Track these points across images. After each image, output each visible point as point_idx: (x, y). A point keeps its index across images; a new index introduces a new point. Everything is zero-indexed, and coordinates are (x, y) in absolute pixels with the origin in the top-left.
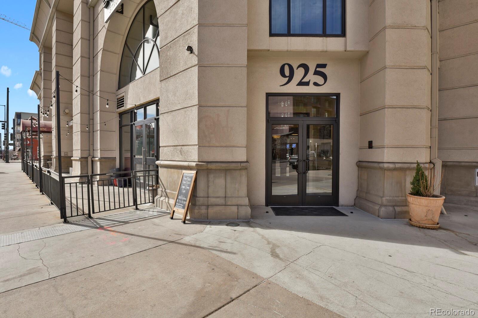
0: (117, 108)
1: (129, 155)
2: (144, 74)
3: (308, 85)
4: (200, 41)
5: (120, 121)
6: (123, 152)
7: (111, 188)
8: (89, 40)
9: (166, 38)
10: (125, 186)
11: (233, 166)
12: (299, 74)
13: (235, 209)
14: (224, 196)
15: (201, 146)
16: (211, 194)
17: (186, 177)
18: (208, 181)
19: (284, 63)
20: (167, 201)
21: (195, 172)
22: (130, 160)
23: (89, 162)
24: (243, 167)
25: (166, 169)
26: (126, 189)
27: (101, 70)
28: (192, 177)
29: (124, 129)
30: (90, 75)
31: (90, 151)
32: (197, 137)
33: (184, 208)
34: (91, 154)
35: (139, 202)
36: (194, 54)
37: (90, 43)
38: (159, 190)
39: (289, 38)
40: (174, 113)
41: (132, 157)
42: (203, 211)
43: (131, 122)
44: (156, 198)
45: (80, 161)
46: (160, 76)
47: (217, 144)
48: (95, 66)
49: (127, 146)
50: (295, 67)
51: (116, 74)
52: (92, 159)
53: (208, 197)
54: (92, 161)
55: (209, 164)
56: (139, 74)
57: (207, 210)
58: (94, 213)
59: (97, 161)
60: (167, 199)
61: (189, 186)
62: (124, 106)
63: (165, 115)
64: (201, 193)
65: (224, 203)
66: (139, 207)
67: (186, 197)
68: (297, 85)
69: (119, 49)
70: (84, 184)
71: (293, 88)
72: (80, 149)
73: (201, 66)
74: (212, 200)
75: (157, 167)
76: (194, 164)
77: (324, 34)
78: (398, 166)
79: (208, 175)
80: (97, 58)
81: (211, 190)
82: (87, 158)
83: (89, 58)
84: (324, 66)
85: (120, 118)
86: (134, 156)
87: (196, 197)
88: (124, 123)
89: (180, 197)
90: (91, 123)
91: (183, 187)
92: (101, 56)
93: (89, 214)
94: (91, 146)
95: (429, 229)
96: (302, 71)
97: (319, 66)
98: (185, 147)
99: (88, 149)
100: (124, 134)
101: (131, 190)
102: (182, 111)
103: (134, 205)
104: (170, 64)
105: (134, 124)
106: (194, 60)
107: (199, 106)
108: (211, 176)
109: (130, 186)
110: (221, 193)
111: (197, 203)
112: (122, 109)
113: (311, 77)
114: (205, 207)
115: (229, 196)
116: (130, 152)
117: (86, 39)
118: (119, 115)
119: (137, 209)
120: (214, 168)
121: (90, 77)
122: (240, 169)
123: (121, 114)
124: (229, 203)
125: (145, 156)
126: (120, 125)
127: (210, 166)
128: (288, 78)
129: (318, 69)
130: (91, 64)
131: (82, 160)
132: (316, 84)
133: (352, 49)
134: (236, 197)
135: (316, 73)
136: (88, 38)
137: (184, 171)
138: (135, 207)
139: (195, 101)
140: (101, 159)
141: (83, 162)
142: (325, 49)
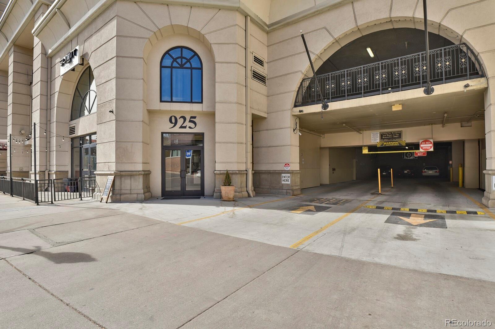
0: (70, 134)
1: (78, 169)
2: (90, 113)
3: (186, 128)
4: (117, 107)
5: (72, 144)
6: (74, 167)
7: (66, 193)
8: (47, 82)
9: (100, 100)
10: (75, 192)
11: (135, 173)
12: (180, 122)
13: (136, 196)
14: (130, 189)
15: (117, 162)
16: (123, 188)
17: (109, 179)
18: (121, 181)
19: (172, 115)
20: (100, 194)
21: (114, 176)
22: (79, 173)
23: (46, 174)
24: (140, 173)
25: (100, 176)
26: (75, 193)
27: (57, 107)
28: (112, 179)
29: (75, 150)
30: (48, 108)
31: (47, 166)
32: (115, 158)
33: (107, 195)
34: (48, 168)
35: (83, 196)
36: (114, 113)
37: (48, 84)
38: (96, 189)
39: (172, 103)
40: (104, 144)
41: (81, 170)
42: (118, 197)
43: (80, 145)
44: (94, 194)
45: (39, 174)
46: (97, 121)
47: (126, 162)
48: (52, 102)
49: (77, 162)
50: (178, 118)
51: (69, 109)
52: (49, 172)
53: (121, 190)
54: (49, 174)
55: (121, 172)
56: (86, 113)
57: (120, 197)
58: (55, 200)
59: (53, 174)
60: (100, 193)
61: (110, 184)
62: (75, 133)
63: (100, 144)
64: (117, 187)
65: (130, 193)
66: (82, 199)
67: (108, 190)
68: (179, 128)
69: (72, 91)
70: (42, 191)
71: (177, 129)
72: (39, 164)
73: (117, 121)
74: (123, 191)
75: (95, 174)
76: (113, 172)
77: (192, 102)
78: (221, 172)
79: (121, 178)
80: (54, 97)
81: (122, 186)
82: (45, 171)
83: (47, 96)
84: (195, 117)
85: (72, 142)
86: (83, 170)
87: (115, 190)
88: (75, 145)
89: (105, 190)
90: (48, 146)
91: (108, 185)
92: (57, 96)
93: (52, 202)
94: (48, 163)
95: (227, 201)
96: (182, 120)
97: (192, 117)
98: (110, 163)
99: (45, 165)
100: (75, 154)
101: (78, 193)
102: (108, 143)
103: (80, 198)
104: (102, 116)
105: (82, 147)
106: (113, 117)
107: (116, 142)
108: (123, 179)
109: (78, 191)
110: (129, 188)
111: (115, 193)
112: (73, 135)
113: (187, 124)
114: (119, 195)
115: (133, 189)
116: (79, 167)
117: (45, 82)
118: (71, 139)
119: (81, 200)
120: (124, 174)
121: (48, 110)
122: (139, 175)
123: (72, 139)
124: (133, 193)
125: (90, 169)
126: (72, 147)
127: (122, 173)
128: (174, 124)
129: (191, 119)
130: (49, 100)
131: (41, 173)
132: (190, 128)
133: (206, 110)
134: (136, 190)
135: (190, 121)
136: (46, 81)
137: (109, 177)
138: (80, 199)
139: (114, 139)
140: (56, 172)
141: (41, 175)
142: (192, 110)
